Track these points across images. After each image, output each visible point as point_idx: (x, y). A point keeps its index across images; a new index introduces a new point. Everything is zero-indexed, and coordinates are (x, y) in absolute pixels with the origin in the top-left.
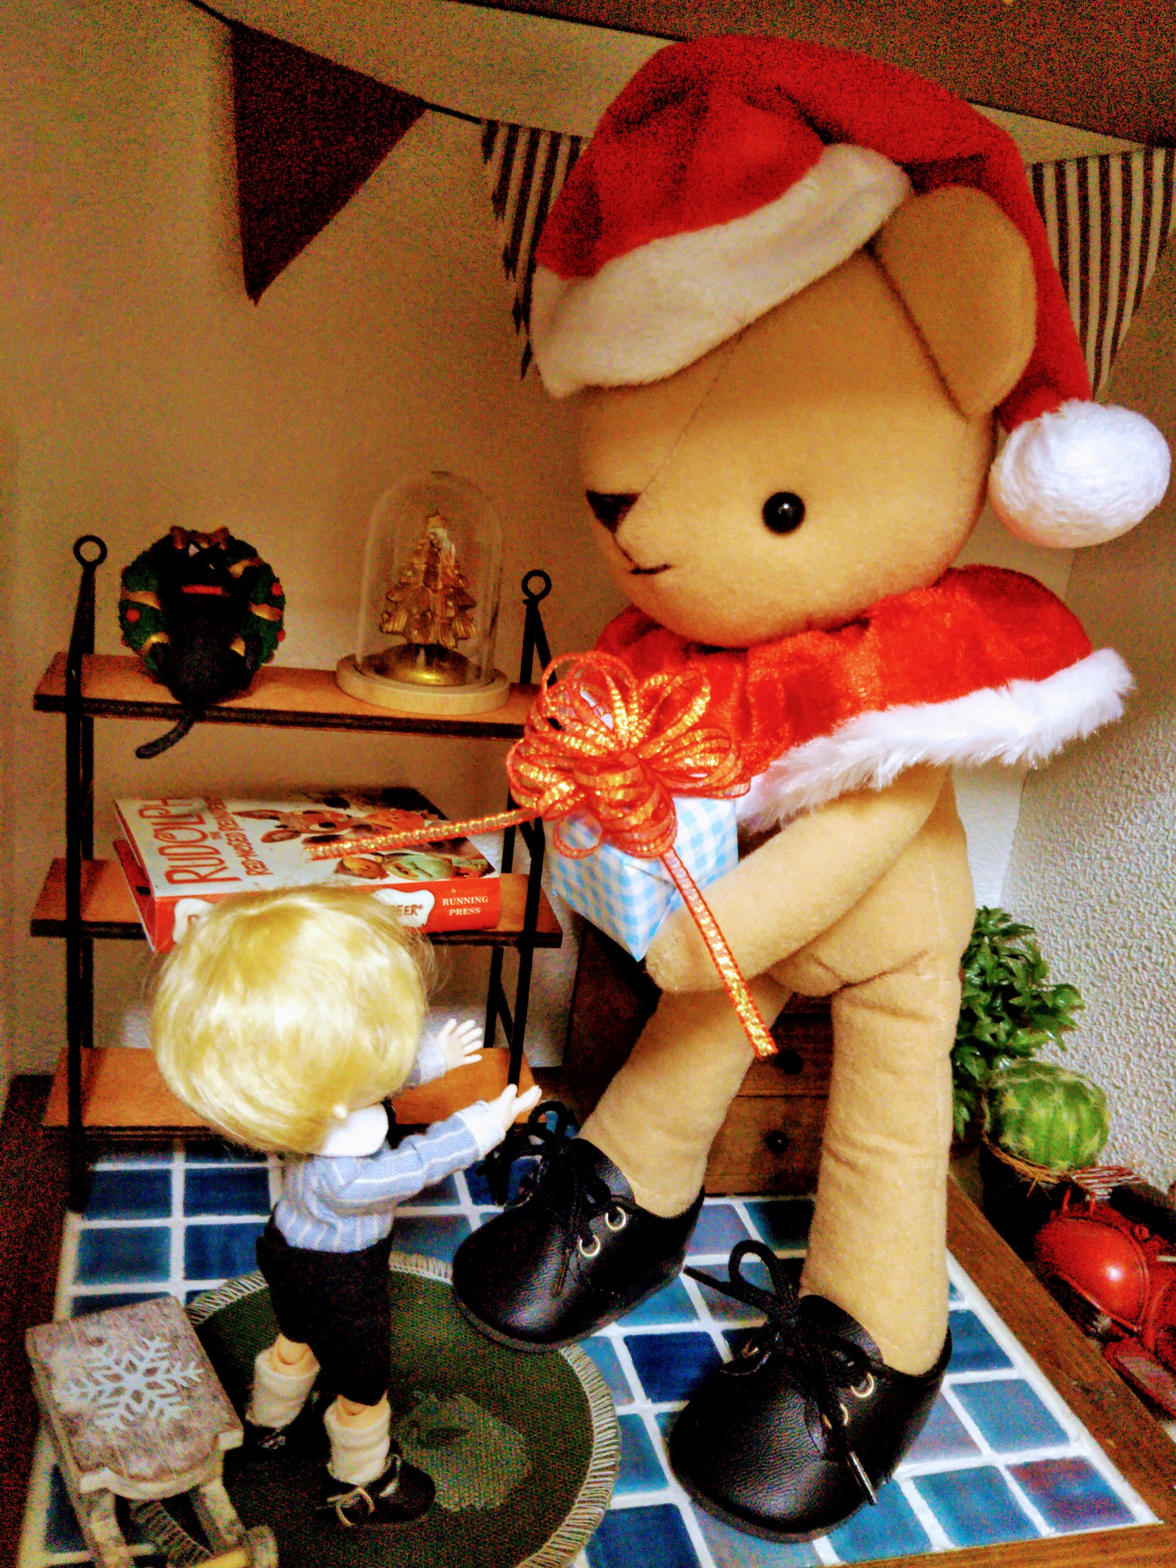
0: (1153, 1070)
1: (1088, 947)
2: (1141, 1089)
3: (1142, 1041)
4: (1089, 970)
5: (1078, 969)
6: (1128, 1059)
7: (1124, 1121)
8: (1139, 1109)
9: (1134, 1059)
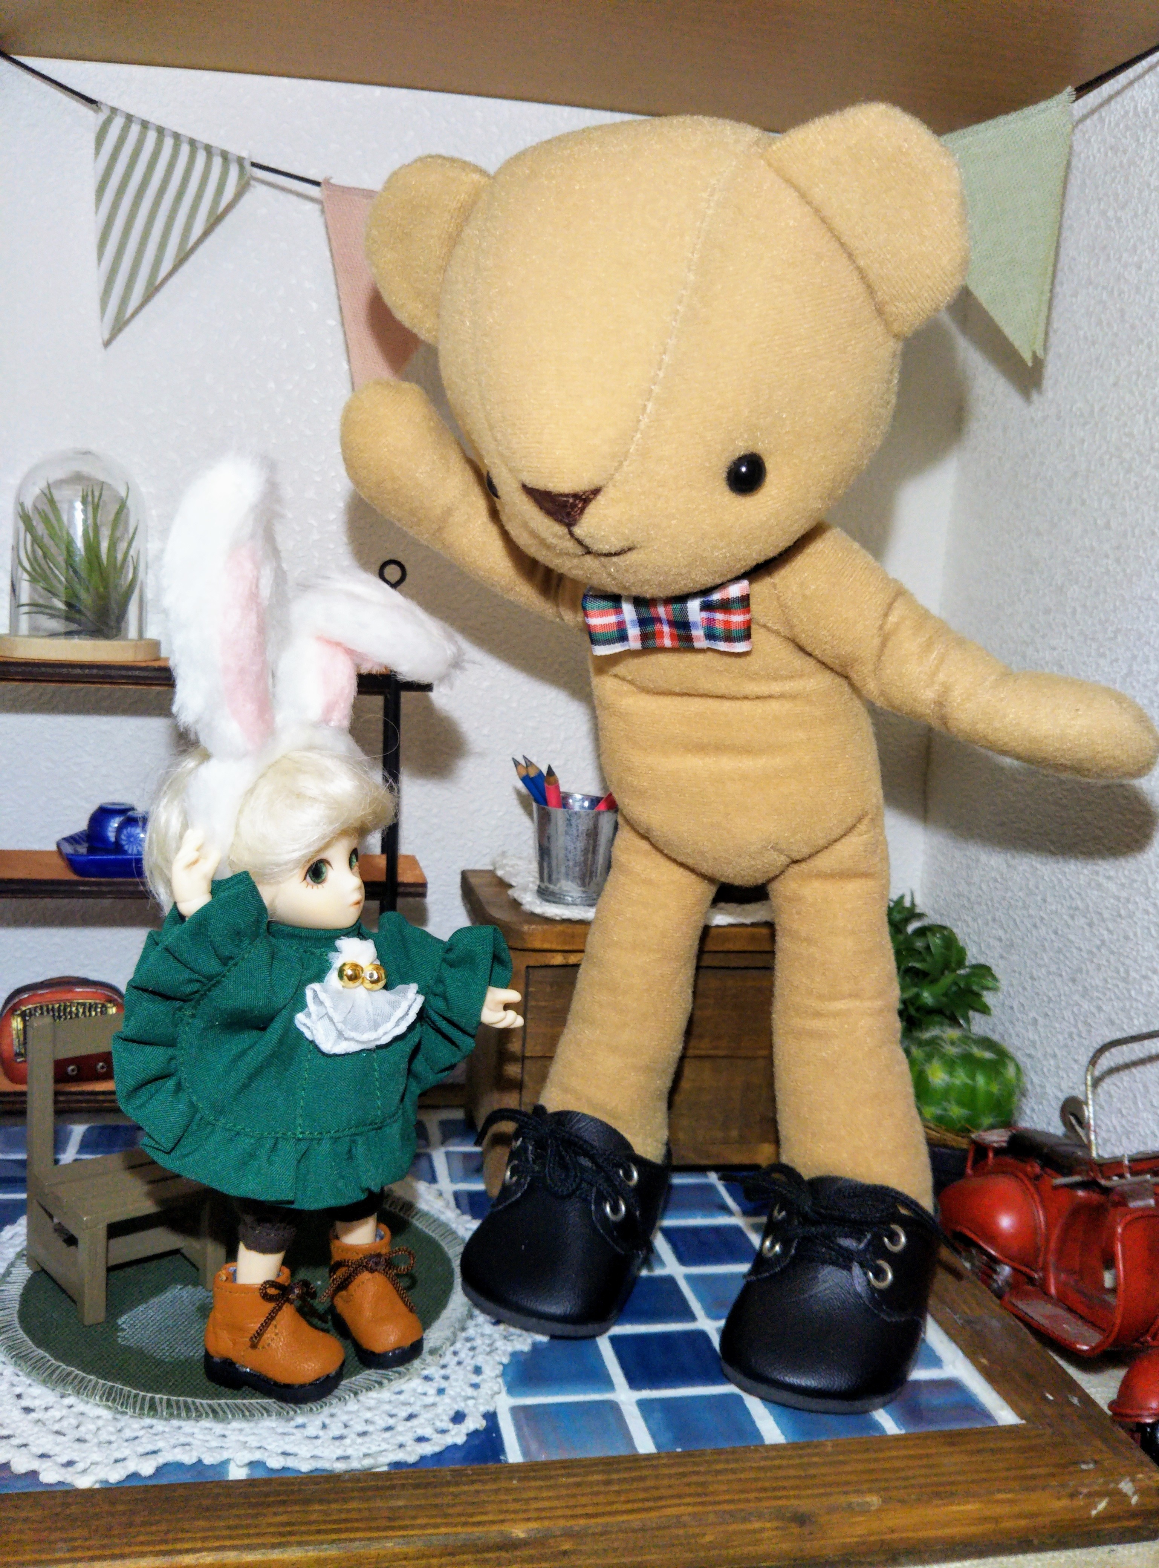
0: (1057, 1025)
1: (994, 920)
2: (1049, 1051)
3: (1045, 999)
4: (997, 944)
5: (989, 946)
6: (1035, 1022)
7: (1039, 1090)
8: (1049, 1070)
9: (1041, 1021)
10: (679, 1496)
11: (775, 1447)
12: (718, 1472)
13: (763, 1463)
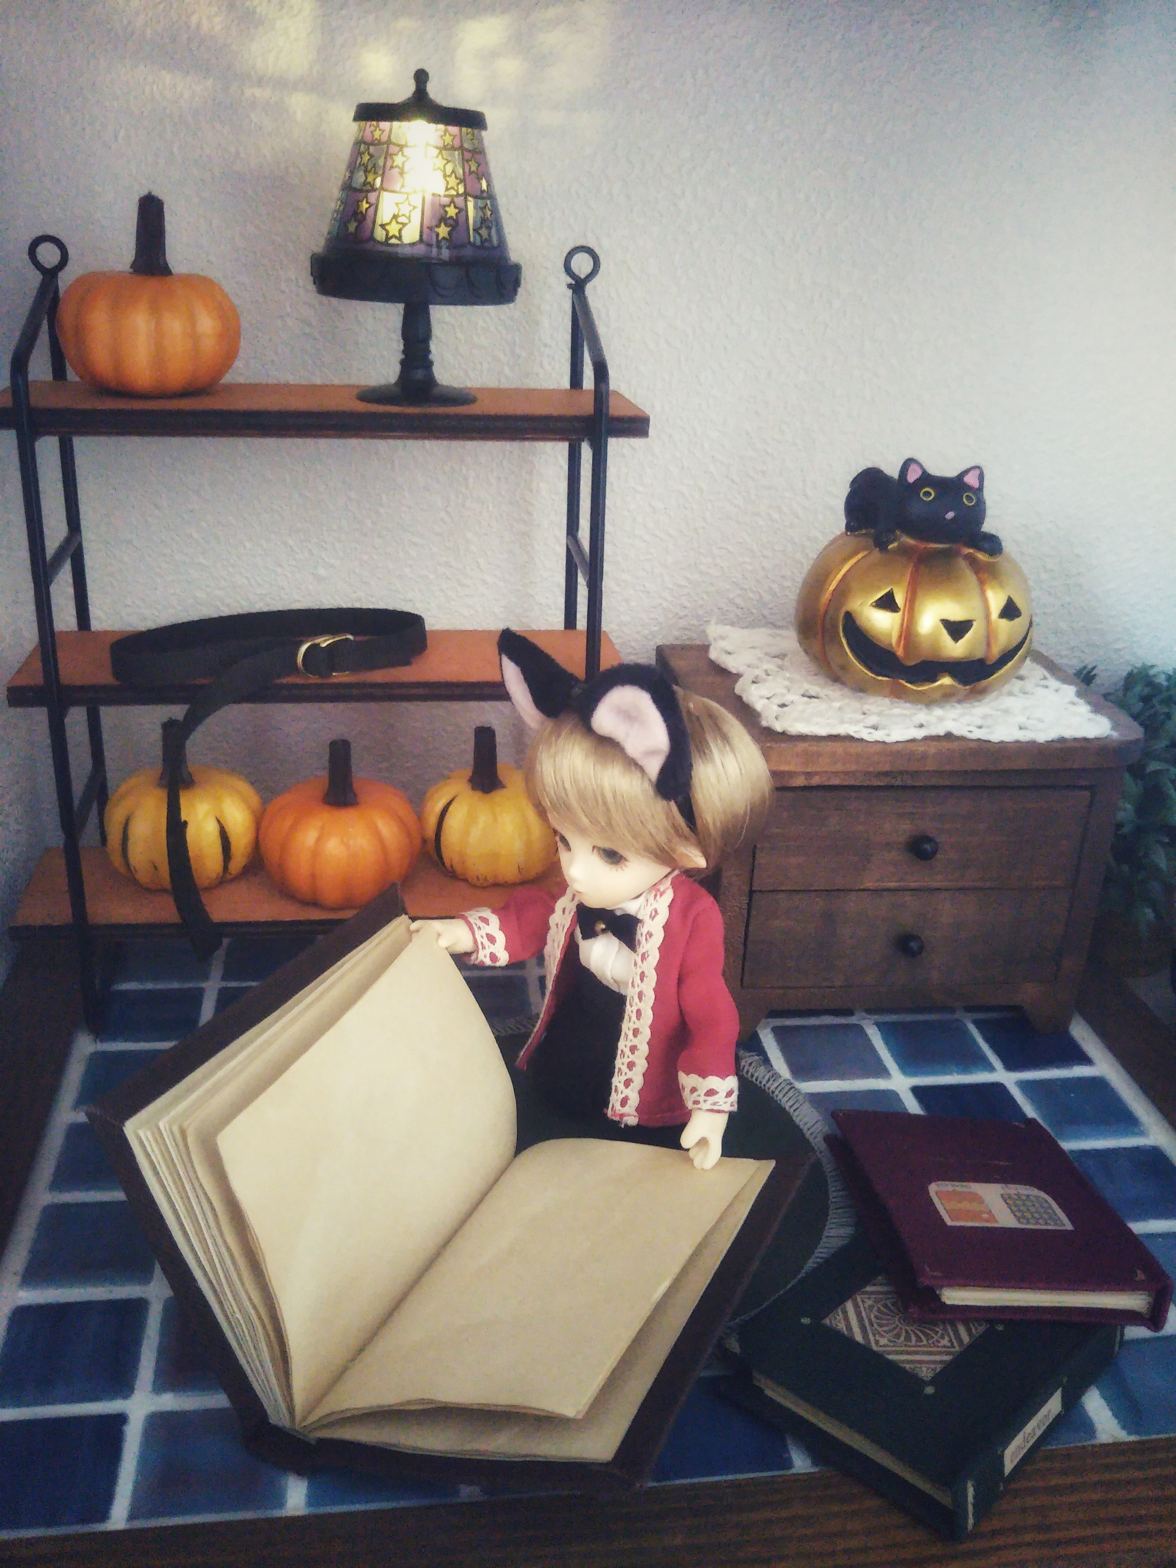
10: (1015, 1530)
11: (1116, 1448)
12: (1056, 1490)
13: (1107, 1476)
